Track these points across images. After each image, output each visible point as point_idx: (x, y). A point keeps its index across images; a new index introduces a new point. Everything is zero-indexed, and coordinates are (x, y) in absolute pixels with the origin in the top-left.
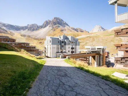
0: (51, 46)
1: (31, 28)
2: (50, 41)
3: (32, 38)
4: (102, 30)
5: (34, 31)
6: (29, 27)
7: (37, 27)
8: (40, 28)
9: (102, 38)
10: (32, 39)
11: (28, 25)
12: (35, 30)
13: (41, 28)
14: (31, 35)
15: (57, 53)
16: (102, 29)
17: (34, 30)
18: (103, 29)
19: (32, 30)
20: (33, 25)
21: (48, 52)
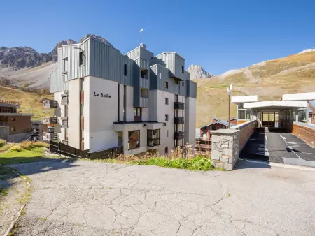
0: (87, 80)
1: (13, 57)
2: (81, 54)
3: (17, 87)
4: (204, 76)
5: (26, 68)
6: (6, 53)
7: (33, 58)
8: (45, 60)
9: (208, 92)
10: (16, 90)
11: (4, 48)
12: (28, 67)
13: (47, 61)
14: (15, 79)
15: (119, 123)
16: (203, 73)
17: (22, 65)
18: (205, 73)
19: (16, 63)
20: (20, 49)
21: (66, 120)
